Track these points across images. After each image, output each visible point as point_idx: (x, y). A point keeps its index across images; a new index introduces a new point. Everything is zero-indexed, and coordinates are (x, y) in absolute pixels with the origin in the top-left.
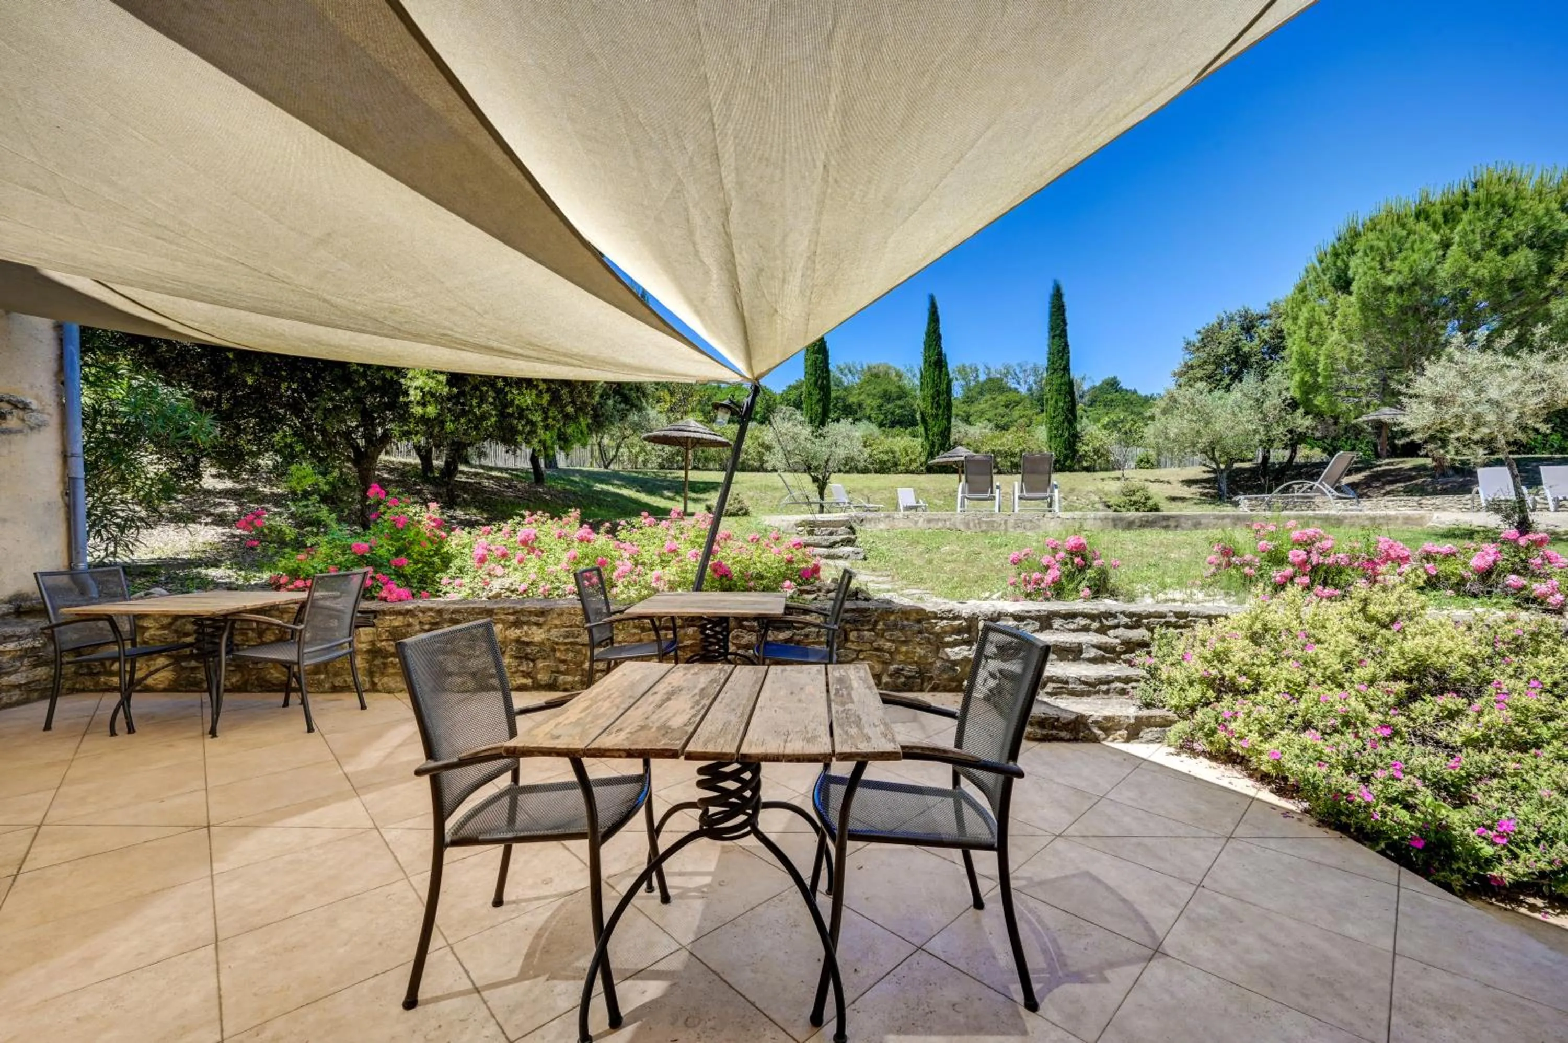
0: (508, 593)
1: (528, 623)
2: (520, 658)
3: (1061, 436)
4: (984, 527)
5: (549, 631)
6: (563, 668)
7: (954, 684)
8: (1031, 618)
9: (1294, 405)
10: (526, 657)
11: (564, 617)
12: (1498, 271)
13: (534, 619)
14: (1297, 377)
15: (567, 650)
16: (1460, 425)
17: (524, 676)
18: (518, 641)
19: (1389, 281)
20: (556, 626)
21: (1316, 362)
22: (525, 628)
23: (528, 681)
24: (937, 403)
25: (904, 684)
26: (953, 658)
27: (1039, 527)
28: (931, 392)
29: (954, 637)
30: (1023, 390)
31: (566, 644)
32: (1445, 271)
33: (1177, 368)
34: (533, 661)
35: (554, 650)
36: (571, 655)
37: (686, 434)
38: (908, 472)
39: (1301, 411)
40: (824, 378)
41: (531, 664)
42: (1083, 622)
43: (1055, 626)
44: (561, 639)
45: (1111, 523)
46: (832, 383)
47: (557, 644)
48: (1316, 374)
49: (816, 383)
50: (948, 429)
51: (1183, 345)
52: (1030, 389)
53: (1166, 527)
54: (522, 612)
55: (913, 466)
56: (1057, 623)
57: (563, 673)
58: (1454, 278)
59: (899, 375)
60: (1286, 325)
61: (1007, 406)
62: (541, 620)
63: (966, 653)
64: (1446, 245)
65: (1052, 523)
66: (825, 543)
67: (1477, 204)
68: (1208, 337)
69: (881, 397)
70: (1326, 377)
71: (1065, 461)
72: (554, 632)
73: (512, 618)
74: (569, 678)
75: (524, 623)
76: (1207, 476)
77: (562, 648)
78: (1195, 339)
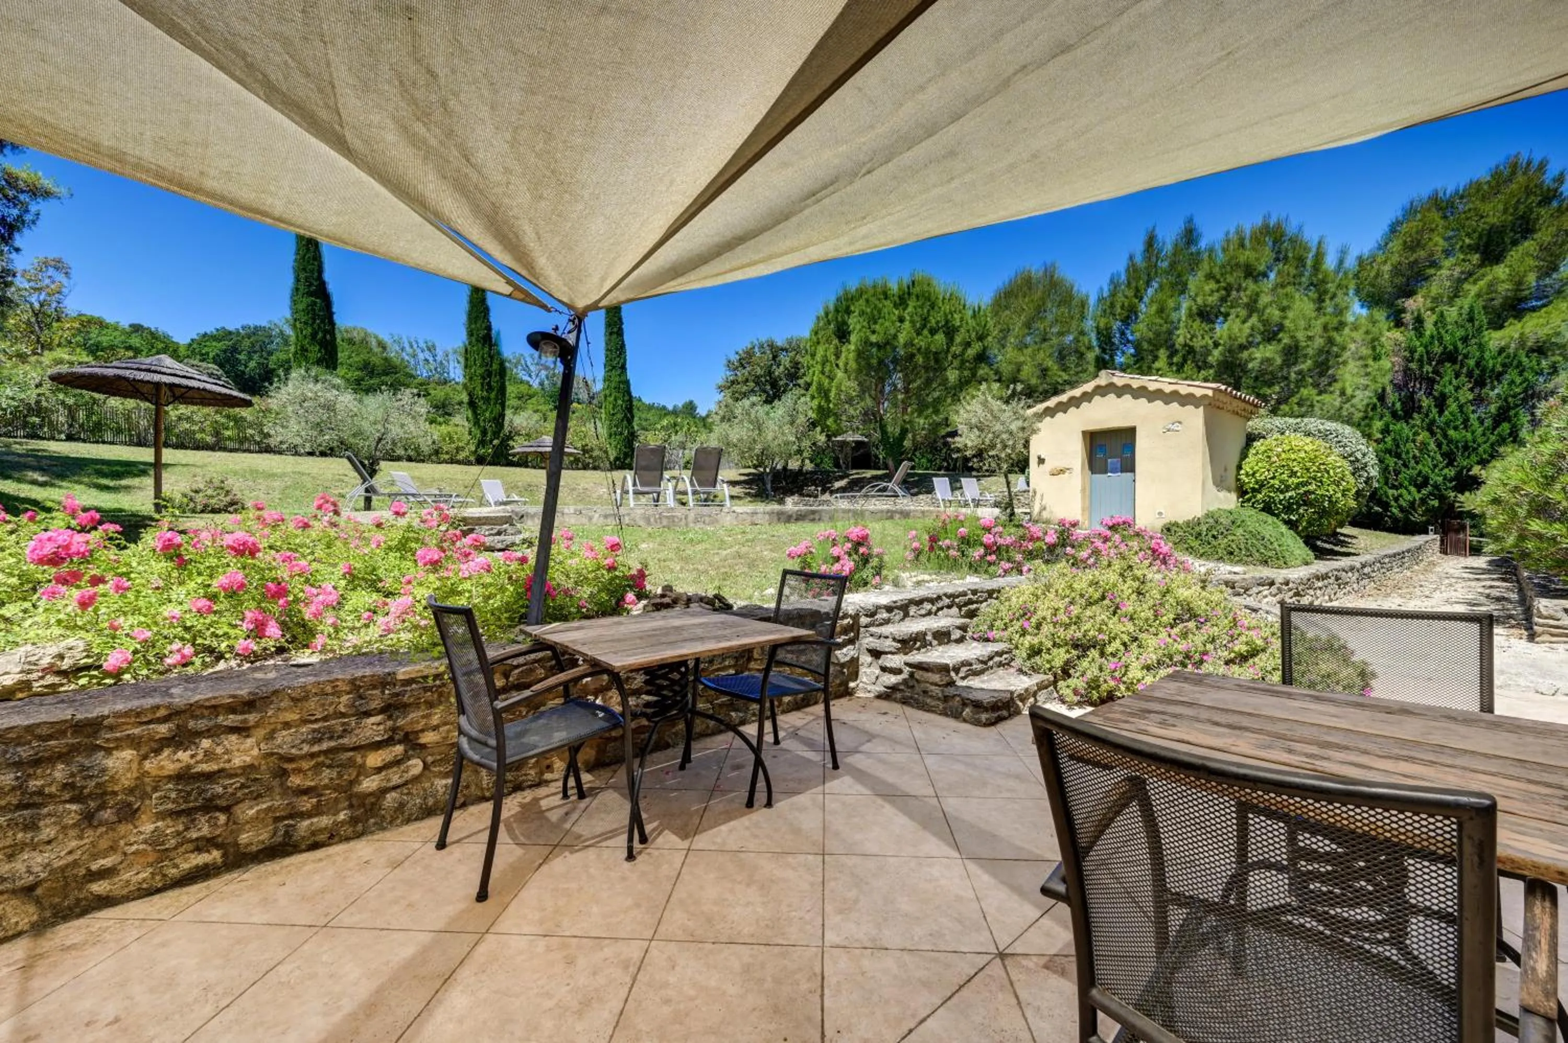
0: (50, 679)
1: (213, 733)
2: (188, 812)
3: (621, 434)
4: (665, 522)
5: (270, 737)
6: (307, 804)
7: (842, 688)
8: (897, 608)
9: (813, 424)
10: (209, 807)
11: (312, 704)
12: (929, 345)
13: (232, 719)
14: (816, 402)
15: (318, 767)
16: (993, 446)
17: (198, 850)
18: (183, 776)
19: (873, 338)
20: (287, 725)
21: (829, 390)
22: (206, 743)
23: (215, 855)
24: (489, 384)
25: (803, 700)
26: (842, 661)
27: (717, 521)
28: (480, 371)
29: (843, 637)
30: (535, 384)
31: (312, 756)
32: (902, 338)
33: (720, 382)
34: (227, 809)
35: (283, 774)
36: (326, 773)
37: (156, 378)
38: (452, 461)
39: (818, 429)
40: (326, 332)
41: (222, 818)
42: (927, 606)
43: (911, 613)
44: (306, 748)
45: (776, 518)
46: (339, 337)
47: (291, 760)
48: (828, 401)
49: (314, 335)
50: (502, 416)
51: (725, 362)
52: (542, 384)
53: (813, 520)
54: (191, 710)
55: (461, 457)
56: (913, 610)
57: (309, 815)
58: (905, 345)
59: (382, 345)
60: (805, 360)
61: (519, 398)
62: (252, 718)
63: (852, 653)
64: (901, 320)
65: (728, 518)
66: (500, 546)
67: (917, 297)
68: (746, 359)
69: (358, 369)
70: (835, 405)
71: (625, 459)
72: (283, 737)
73: (163, 729)
74: (324, 821)
75: (200, 734)
76: (743, 478)
77: (305, 765)
78: (734, 358)
